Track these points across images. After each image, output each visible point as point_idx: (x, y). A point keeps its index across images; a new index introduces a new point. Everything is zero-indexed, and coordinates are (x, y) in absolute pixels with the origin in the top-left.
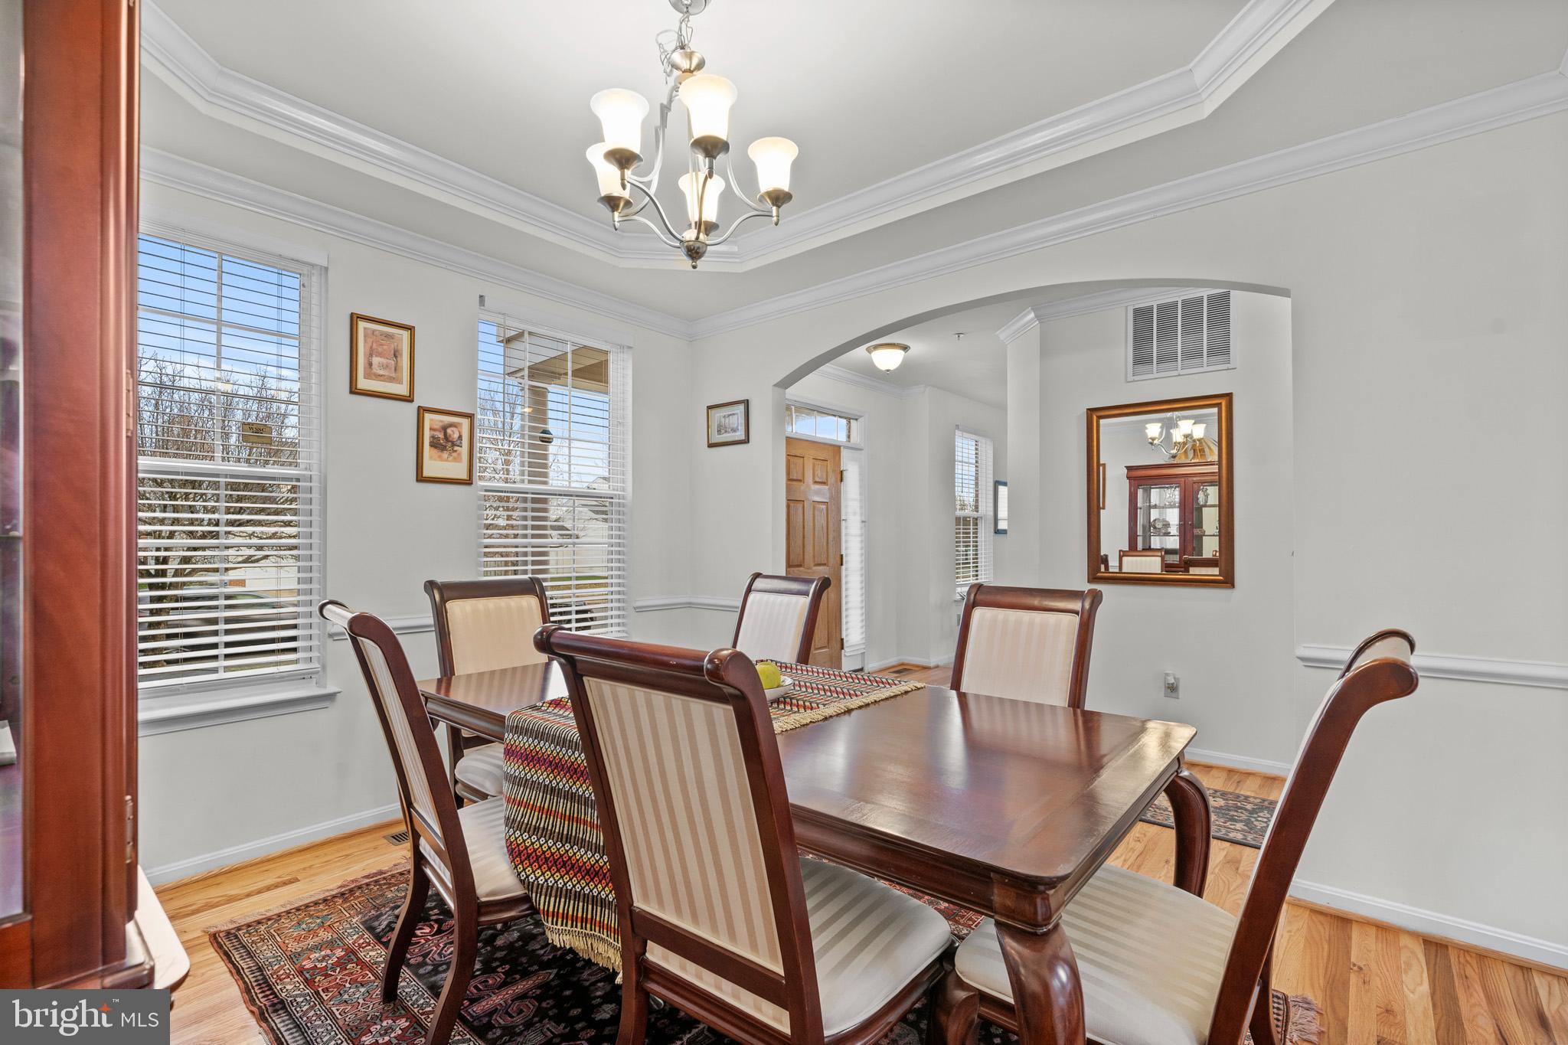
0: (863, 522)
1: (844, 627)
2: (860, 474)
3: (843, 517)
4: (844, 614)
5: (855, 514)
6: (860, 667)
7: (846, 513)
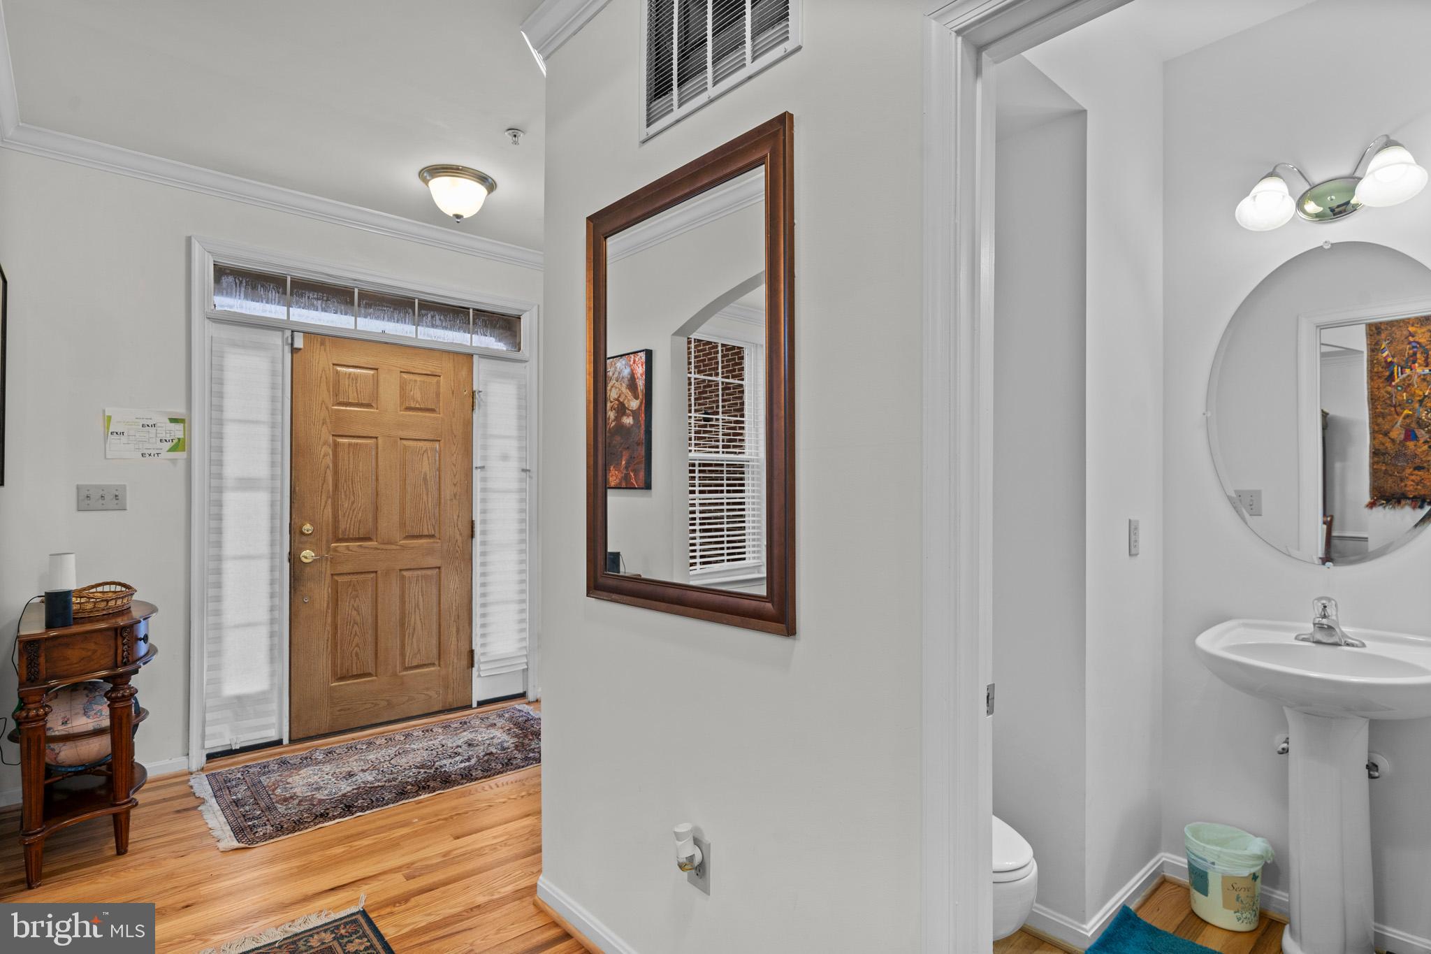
0: (524, 470)
1: (477, 631)
2: (519, 399)
3: (477, 462)
4: (477, 610)
5: (505, 458)
6: (520, 691)
7: (484, 458)
